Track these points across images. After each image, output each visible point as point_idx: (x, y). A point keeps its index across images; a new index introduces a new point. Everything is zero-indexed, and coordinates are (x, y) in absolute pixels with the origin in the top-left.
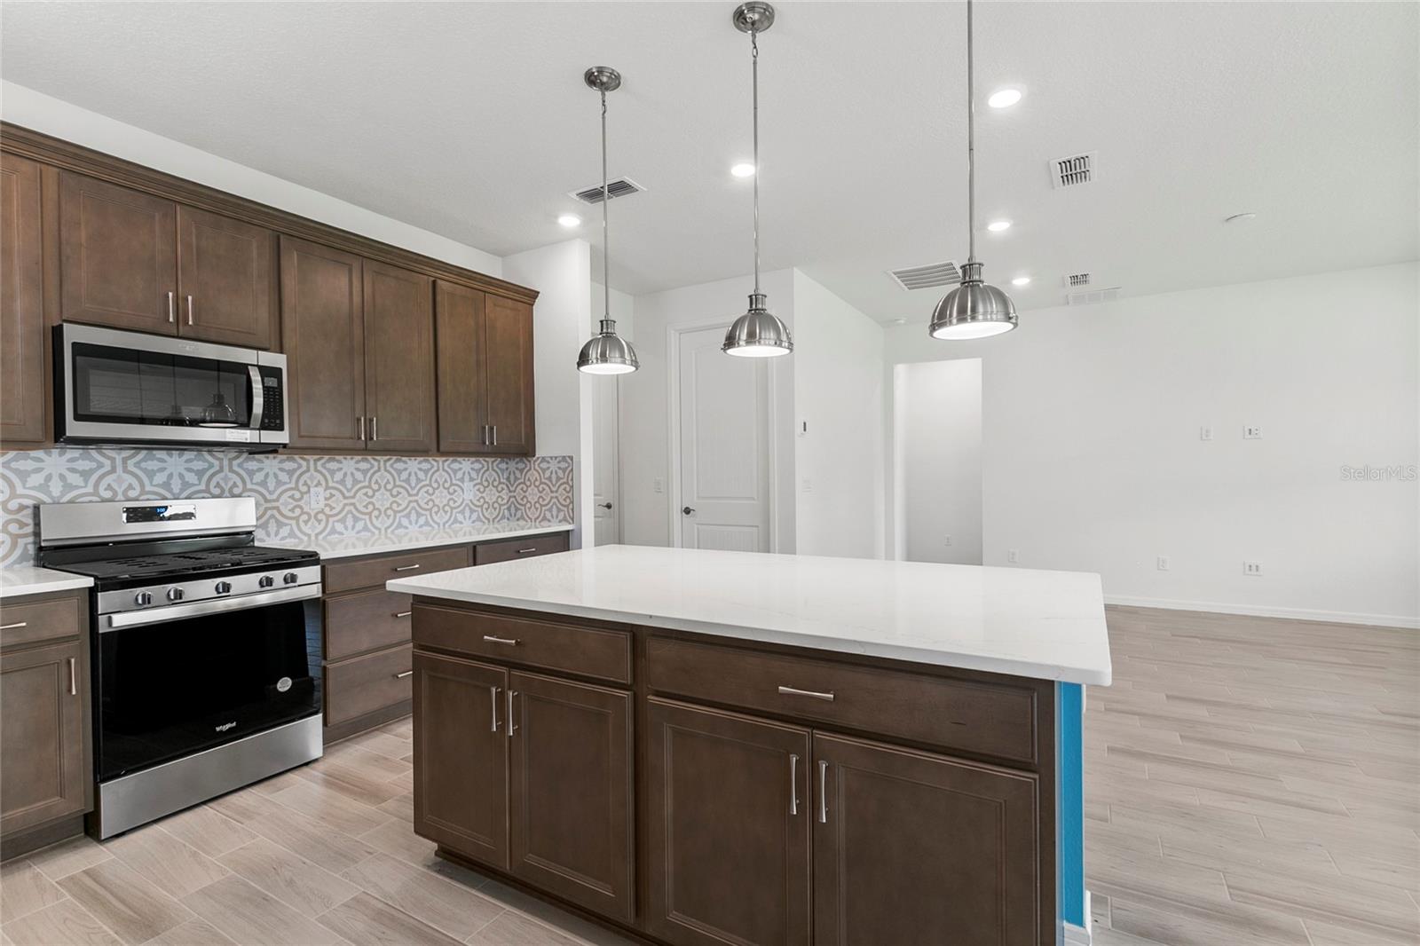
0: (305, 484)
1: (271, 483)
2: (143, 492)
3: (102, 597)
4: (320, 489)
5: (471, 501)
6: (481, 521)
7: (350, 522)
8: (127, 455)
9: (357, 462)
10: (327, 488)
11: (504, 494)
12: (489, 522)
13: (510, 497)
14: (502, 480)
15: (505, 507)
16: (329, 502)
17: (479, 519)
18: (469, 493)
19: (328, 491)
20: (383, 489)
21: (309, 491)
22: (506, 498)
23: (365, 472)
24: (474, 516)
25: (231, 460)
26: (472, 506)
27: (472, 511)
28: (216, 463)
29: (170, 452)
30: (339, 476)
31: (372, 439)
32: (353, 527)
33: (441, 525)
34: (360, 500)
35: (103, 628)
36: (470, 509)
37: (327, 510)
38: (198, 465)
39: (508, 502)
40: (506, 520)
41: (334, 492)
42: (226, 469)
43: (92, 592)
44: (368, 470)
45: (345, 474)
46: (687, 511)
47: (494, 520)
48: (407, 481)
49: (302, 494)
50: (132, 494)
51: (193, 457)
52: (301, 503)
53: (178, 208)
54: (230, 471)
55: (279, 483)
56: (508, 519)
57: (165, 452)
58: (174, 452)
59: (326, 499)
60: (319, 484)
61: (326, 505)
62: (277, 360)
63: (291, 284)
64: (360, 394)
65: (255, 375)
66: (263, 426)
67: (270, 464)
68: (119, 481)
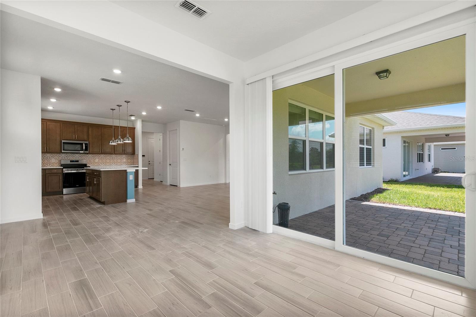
1: (90, 158)
2: (73, 159)
3: (64, 169)
4: (98, 159)
7: (102, 164)
14: (132, 158)
16: (99, 161)
18: (125, 160)
22: (132, 161)
24: (126, 164)
31: (102, 152)
34: (104, 161)
35: (64, 172)
38: (80, 155)
41: (100, 159)
43: (63, 168)
46: (170, 165)
48: (113, 158)
52: (95, 161)
53: (75, 125)
55: (91, 158)
60: (97, 158)
62: (87, 142)
63: (90, 132)
64: (101, 146)
65: (84, 144)
66: (85, 151)
67: (90, 155)
68: (70, 157)
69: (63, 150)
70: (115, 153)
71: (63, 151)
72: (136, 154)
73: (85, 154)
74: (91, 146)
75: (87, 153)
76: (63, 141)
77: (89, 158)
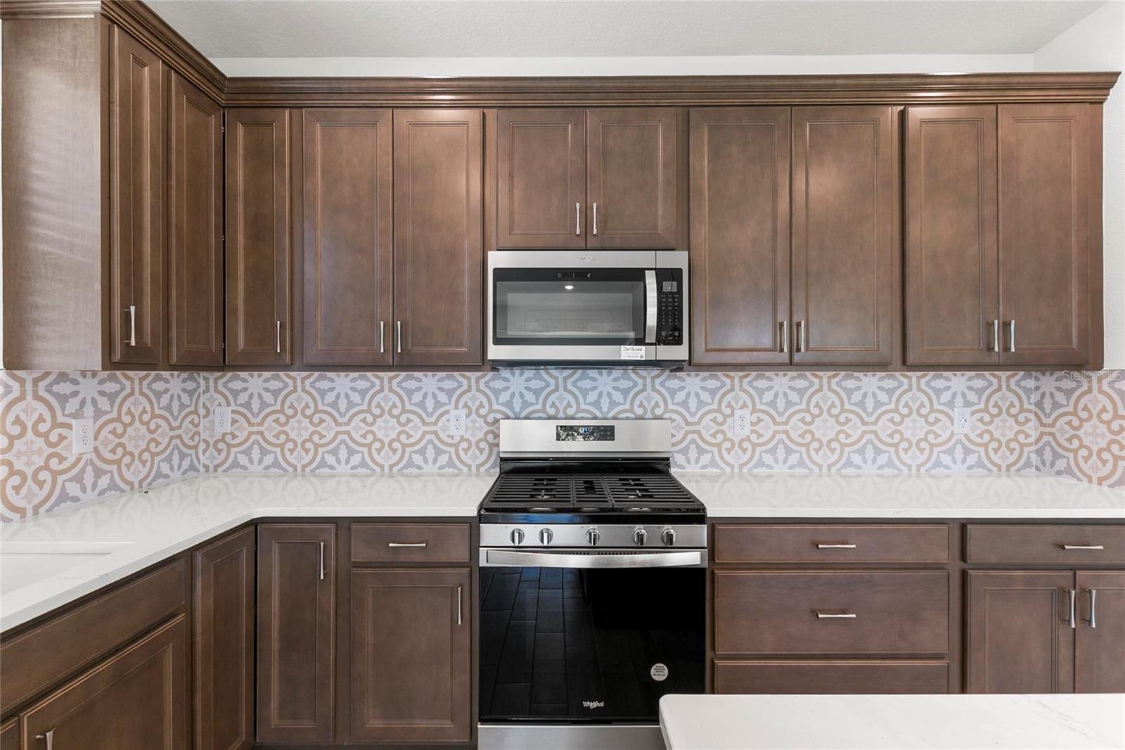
0: (729, 405)
1: (694, 405)
2: (579, 410)
4: (746, 412)
5: (966, 436)
6: (984, 467)
7: (779, 452)
8: (568, 374)
9: (793, 379)
10: (754, 411)
11: (1032, 429)
12: (1000, 470)
13: (1042, 434)
14: (1026, 406)
15: (1033, 448)
16: (756, 428)
17: (979, 464)
18: (963, 423)
19: (755, 415)
20: (825, 415)
21: (732, 414)
22: (1034, 436)
23: (801, 392)
24: (972, 459)
25: (653, 378)
26: (967, 444)
27: (968, 452)
28: (640, 381)
29: (600, 370)
30: (768, 396)
31: (798, 350)
32: (785, 461)
33: (914, 468)
34: (795, 428)
35: (482, 562)
36: (964, 447)
37: (754, 438)
38: (624, 384)
39: (1037, 442)
40: (1033, 470)
41: (762, 416)
42: (649, 387)
44: (806, 389)
45: (776, 395)
47: (1008, 467)
49: (725, 417)
50: (571, 412)
51: (620, 376)
52: (724, 428)
53: (588, 112)
54: (652, 391)
55: (701, 405)
56: (1038, 469)
57: (596, 371)
58: (603, 371)
59: (752, 424)
60: (744, 406)
61: (752, 432)
62: (678, 260)
63: (702, 164)
64: (783, 290)
65: (651, 281)
66: (660, 341)
67: (692, 382)
68: (561, 399)
69: (497, 341)
70: (910, 360)
71: (496, 352)
72: (1107, 366)
73: (655, 372)
74: (704, 293)
75: (676, 367)
76: (498, 259)
77: (684, 404)
